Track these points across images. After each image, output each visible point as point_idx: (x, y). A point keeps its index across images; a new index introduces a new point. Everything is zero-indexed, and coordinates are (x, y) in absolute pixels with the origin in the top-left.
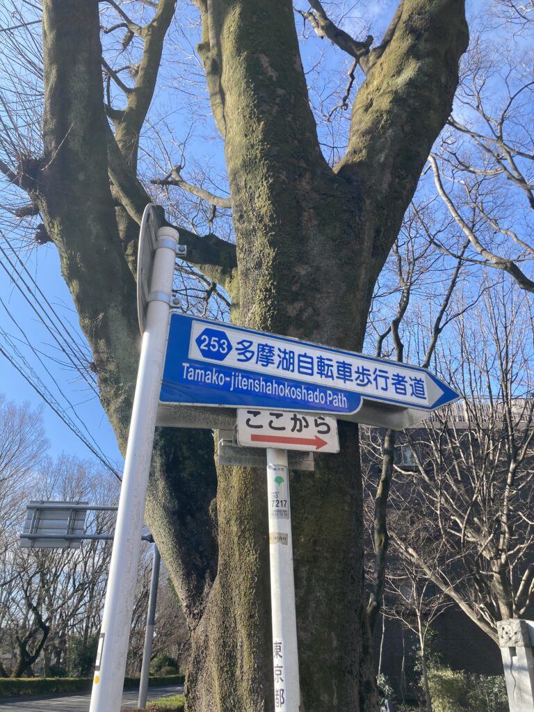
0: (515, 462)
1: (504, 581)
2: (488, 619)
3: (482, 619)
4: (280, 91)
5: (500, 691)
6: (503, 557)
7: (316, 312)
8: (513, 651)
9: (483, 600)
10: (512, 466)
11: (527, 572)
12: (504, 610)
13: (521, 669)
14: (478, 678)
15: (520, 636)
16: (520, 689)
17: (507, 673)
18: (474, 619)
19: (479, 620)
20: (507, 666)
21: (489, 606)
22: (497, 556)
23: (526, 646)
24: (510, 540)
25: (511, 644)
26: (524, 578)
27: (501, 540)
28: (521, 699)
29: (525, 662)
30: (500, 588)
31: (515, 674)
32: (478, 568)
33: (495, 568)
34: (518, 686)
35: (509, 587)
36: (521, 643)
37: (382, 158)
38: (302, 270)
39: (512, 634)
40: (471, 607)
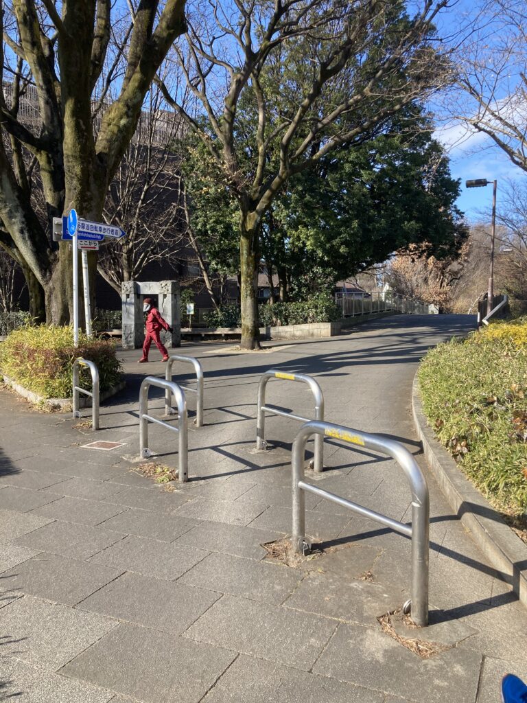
0: (148, 184)
1: (129, 259)
2: (116, 280)
3: (112, 280)
4: (85, 134)
5: (117, 318)
6: (131, 244)
7: (91, 206)
8: (128, 296)
9: (115, 269)
10: (146, 187)
11: (143, 254)
12: (126, 275)
13: (130, 304)
14: (105, 311)
15: (132, 289)
16: (129, 313)
17: (123, 306)
18: (107, 280)
19: (110, 280)
20: (124, 303)
21: (118, 273)
22: (127, 243)
23: (134, 294)
24: (137, 234)
25: (128, 293)
26: (141, 257)
27: (131, 233)
28: (129, 317)
29: (133, 301)
30: (125, 262)
31: (127, 306)
32: (114, 250)
33: (125, 251)
34: (127, 311)
35: (130, 263)
36: (133, 292)
37: (113, 153)
38: (88, 194)
39: (129, 288)
40: (106, 273)
